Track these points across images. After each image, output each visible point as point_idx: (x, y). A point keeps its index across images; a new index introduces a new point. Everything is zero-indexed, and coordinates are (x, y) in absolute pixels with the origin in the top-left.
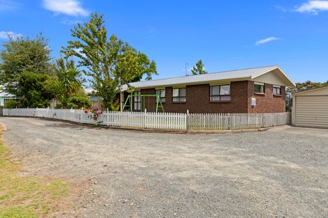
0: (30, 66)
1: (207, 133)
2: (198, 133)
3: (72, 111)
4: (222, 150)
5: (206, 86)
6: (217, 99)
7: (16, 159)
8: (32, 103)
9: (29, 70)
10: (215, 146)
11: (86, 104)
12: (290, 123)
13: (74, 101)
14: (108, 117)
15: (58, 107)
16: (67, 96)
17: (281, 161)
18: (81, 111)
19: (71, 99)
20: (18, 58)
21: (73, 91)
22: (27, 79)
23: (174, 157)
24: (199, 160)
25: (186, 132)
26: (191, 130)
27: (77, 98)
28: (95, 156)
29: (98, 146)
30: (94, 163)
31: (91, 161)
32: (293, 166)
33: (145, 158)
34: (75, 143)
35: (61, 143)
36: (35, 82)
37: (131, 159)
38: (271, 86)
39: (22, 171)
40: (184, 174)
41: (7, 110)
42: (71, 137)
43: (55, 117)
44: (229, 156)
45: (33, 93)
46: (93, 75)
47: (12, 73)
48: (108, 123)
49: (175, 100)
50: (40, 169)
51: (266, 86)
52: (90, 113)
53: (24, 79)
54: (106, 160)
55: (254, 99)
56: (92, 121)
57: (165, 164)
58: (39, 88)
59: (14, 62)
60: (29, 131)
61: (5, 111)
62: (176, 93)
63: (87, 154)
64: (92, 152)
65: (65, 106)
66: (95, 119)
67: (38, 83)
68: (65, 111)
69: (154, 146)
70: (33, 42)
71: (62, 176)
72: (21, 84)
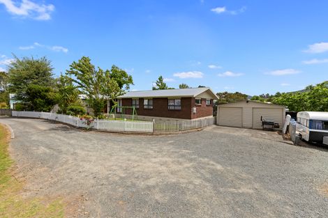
0: (35, 80)
1: (166, 134)
2: (160, 134)
3: (70, 117)
4: (176, 152)
5: (166, 99)
6: (173, 108)
7: (21, 175)
8: (37, 108)
9: (35, 83)
10: (172, 148)
11: (81, 111)
12: (215, 123)
13: (72, 110)
14: (98, 124)
15: (59, 112)
16: (66, 105)
17: (212, 162)
18: (78, 118)
19: (69, 107)
20: (24, 74)
21: (71, 101)
22: (33, 90)
23: (145, 163)
24: (161, 165)
25: (152, 134)
26: (156, 132)
27: (74, 107)
28: (87, 166)
29: (90, 153)
30: (86, 174)
31: (84, 172)
32: (219, 167)
33: (124, 165)
34: (72, 150)
35: (60, 152)
36: (40, 92)
37: (114, 168)
38: (205, 100)
39: (25, 191)
40: (151, 182)
41: (16, 112)
42: (69, 144)
43: (57, 120)
44: (180, 159)
45: (38, 101)
46: (86, 93)
47: (20, 85)
48: (98, 127)
49: (145, 107)
50: (41, 186)
51: (202, 100)
52: (84, 120)
53: (30, 90)
54: (95, 169)
55: (195, 109)
56: (86, 126)
57: (138, 171)
58: (43, 97)
59: (21, 76)
60: (34, 138)
61: (14, 113)
62: (146, 102)
63: (81, 163)
64: (85, 161)
65: (65, 112)
66: (88, 124)
67: (43, 93)
68: (65, 116)
69: (131, 152)
70: (37, 62)
71: (59, 193)
72: (28, 93)
